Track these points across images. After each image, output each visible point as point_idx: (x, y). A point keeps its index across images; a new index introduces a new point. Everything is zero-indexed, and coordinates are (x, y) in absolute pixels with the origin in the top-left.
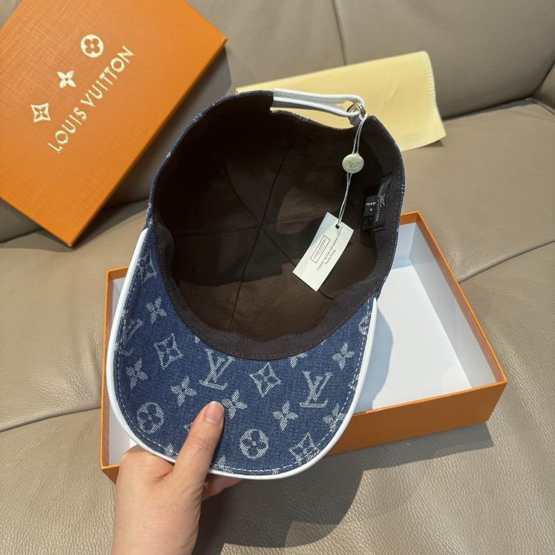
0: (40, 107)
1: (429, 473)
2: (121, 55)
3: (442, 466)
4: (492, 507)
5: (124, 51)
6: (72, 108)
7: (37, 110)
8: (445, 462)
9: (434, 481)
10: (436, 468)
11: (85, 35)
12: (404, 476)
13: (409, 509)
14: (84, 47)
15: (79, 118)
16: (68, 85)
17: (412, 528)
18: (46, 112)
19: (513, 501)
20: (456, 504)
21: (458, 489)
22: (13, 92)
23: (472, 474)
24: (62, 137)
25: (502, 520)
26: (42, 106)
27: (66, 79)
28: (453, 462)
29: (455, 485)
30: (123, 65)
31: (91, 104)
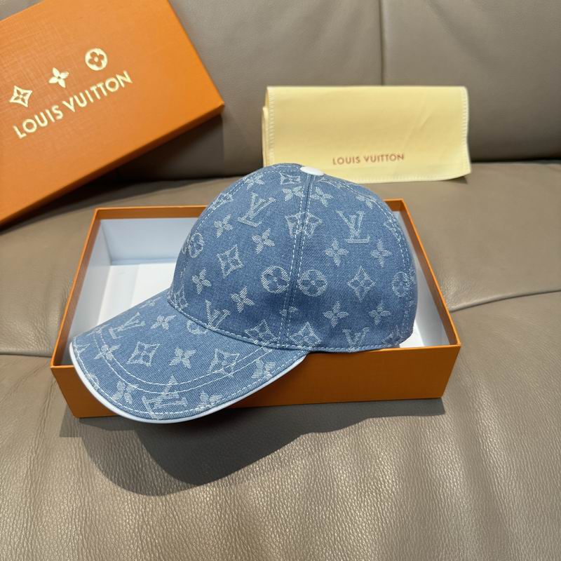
1: (361, 487)
4: (420, 536)
8: (381, 479)
10: (370, 483)
12: (333, 484)
19: (444, 536)
23: (408, 498)
25: (428, 553)
28: (390, 481)
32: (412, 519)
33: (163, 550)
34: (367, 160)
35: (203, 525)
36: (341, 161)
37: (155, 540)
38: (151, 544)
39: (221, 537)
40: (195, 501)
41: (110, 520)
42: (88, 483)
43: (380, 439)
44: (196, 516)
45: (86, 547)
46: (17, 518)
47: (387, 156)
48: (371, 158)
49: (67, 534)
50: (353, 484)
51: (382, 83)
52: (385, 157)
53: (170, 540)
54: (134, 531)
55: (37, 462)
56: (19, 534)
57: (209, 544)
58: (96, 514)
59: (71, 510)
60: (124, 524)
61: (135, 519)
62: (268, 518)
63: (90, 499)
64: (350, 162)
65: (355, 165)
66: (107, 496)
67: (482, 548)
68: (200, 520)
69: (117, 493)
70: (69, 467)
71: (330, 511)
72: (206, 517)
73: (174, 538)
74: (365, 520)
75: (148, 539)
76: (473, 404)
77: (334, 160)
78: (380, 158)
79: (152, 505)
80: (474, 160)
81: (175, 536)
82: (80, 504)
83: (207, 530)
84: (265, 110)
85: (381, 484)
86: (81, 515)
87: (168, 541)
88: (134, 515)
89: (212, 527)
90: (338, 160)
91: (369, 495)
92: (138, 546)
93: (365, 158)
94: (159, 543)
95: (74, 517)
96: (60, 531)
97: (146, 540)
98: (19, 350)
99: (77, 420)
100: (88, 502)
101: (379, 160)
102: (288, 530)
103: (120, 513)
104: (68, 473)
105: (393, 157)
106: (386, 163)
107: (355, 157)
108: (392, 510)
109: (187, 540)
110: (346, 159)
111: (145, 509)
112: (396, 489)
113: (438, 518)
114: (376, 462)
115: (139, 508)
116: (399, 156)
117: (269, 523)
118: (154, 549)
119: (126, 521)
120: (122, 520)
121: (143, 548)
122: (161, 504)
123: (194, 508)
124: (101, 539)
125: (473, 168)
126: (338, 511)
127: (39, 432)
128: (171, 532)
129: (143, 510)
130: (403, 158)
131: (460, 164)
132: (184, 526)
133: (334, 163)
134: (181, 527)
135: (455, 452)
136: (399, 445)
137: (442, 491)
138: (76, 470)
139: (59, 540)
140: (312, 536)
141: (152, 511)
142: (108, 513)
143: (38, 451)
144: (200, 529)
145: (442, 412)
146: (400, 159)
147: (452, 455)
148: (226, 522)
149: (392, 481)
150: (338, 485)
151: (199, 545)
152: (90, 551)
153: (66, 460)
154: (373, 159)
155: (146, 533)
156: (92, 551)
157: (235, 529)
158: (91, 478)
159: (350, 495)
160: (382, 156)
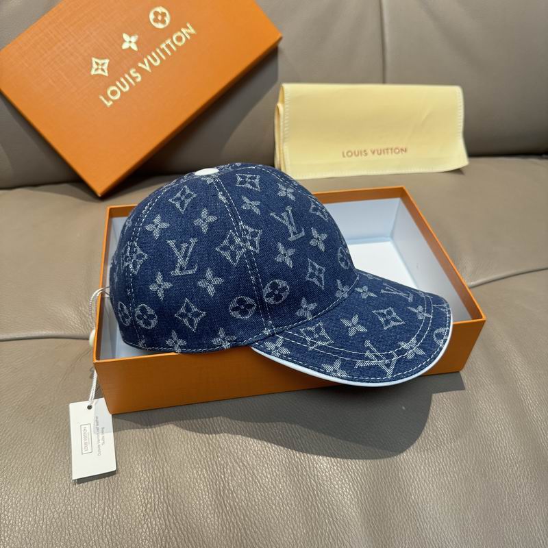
0: (100, 62)
2: (184, 30)
4: (483, 486)
5: (188, 28)
6: (129, 69)
7: (97, 64)
11: (156, 6)
13: (400, 475)
14: (152, 16)
15: (134, 79)
16: (130, 47)
17: (401, 494)
18: (105, 67)
20: (447, 479)
22: (79, 43)
24: (114, 93)
26: (103, 61)
27: (130, 42)
29: (448, 460)
30: (184, 39)
31: (147, 68)
34: (373, 153)
36: (350, 154)
40: (272, 464)
45: (171, 514)
46: (98, 490)
47: (391, 149)
48: (377, 151)
49: (151, 504)
52: (390, 151)
53: (254, 503)
56: (102, 506)
59: (151, 480)
63: (168, 468)
64: (358, 155)
65: (363, 158)
67: (540, 493)
73: (257, 500)
77: (343, 153)
78: (386, 151)
79: (231, 471)
81: (258, 499)
82: (159, 475)
84: (280, 105)
86: (162, 484)
87: (251, 504)
88: (214, 481)
90: (347, 153)
93: (371, 151)
94: (242, 506)
95: (155, 486)
96: (143, 500)
98: (68, 333)
101: (384, 153)
104: (142, 446)
106: (391, 156)
107: (363, 150)
108: (454, 464)
110: (355, 152)
111: (224, 475)
113: (497, 469)
116: (402, 150)
117: (345, 481)
123: (272, 471)
124: (186, 505)
130: (406, 151)
131: (458, 157)
133: (344, 156)
138: (150, 441)
139: (144, 509)
141: (232, 476)
142: (189, 480)
144: (280, 490)
151: (283, 506)
152: (176, 518)
156: (178, 517)
160: (387, 149)
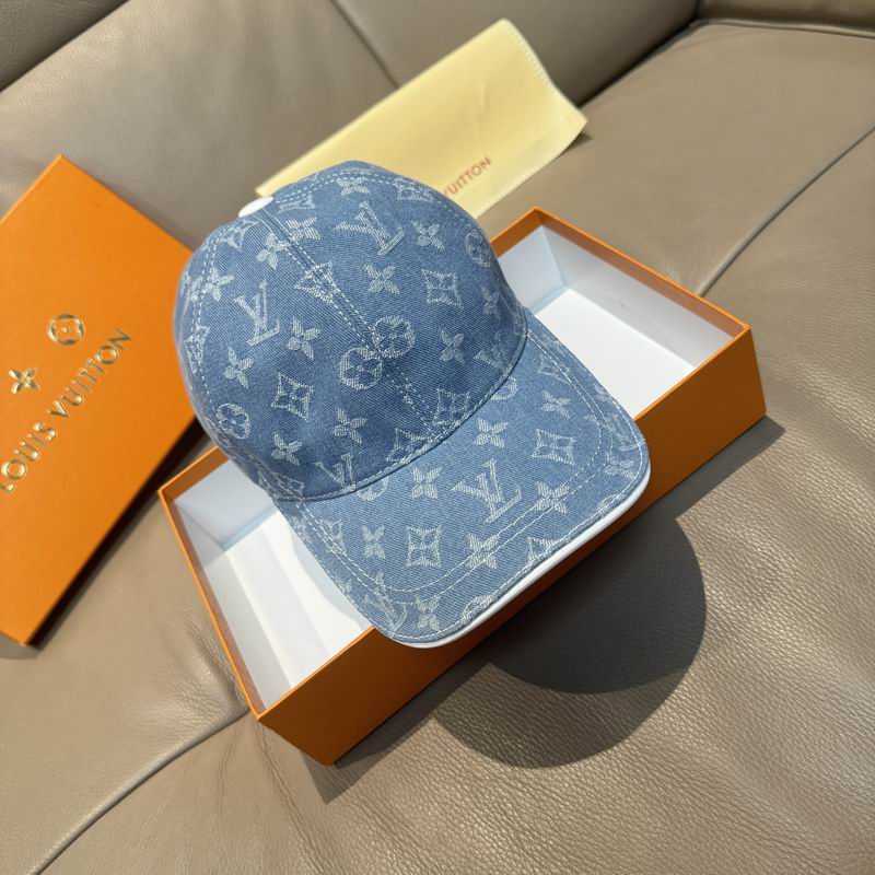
1: (752, 592)
3: (768, 573)
8: (770, 565)
9: (766, 601)
10: (760, 580)
21: (806, 595)
23: (819, 564)
28: (783, 560)
32: (843, 584)
33: (568, 848)
35: (593, 781)
37: (547, 843)
38: (547, 851)
39: (628, 779)
41: (473, 859)
42: (409, 836)
43: (730, 518)
44: (577, 776)
50: (739, 596)
51: (395, 85)
54: (513, 852)
55: (324, 858)
57: (620, 798)
58: (449, 866)
60: (494, 851)
61: (502, 835)
62: (668, 714)
66: (446, 834)
68: (586, 777)
69: (455, 821)
70: (368, 835)
71: (737, 649)
72: (590, 768)
74: (788, 628)
75: (539, 848)
76: (809, 394)
80: (580, 101)
83: (604, 783)
85: (774, 571)
89: (609, 775)
91: (769, 596)
92: (532, 866)
97: (537, 850)
99: (332, 769)
100: (428, 859)
102: (703, 710)
103: (478, 841)
105: (476, 170)
109: (588, 813)
112: (796, 564)
114: (747, 549)
115: (496, 818)
118: (555, 854)
119: (492, 846)
120: (487, 848)
121: (540, 864)
122: (520, 794)
125: (586, 114)
126: (745, 642)
127: (296, 819)
128: (560, 819)
129: (505, 818)
132: (571, 799)
134: (568, 803)
135: (833, 467)
136: (758, 509)
137: (855, 524)
140: (738, 695)
143: (314, 844)
145: (780, 431)
146: (488, 166)
147: (832, 472)
148: (620, 755)
149: (785, 558)
150: (721, 610)
153: (358, 829)
154: (453, 188)
155: (529, 842)
157: (636, 756)
158: (407, 827)
159: (746, 612)
